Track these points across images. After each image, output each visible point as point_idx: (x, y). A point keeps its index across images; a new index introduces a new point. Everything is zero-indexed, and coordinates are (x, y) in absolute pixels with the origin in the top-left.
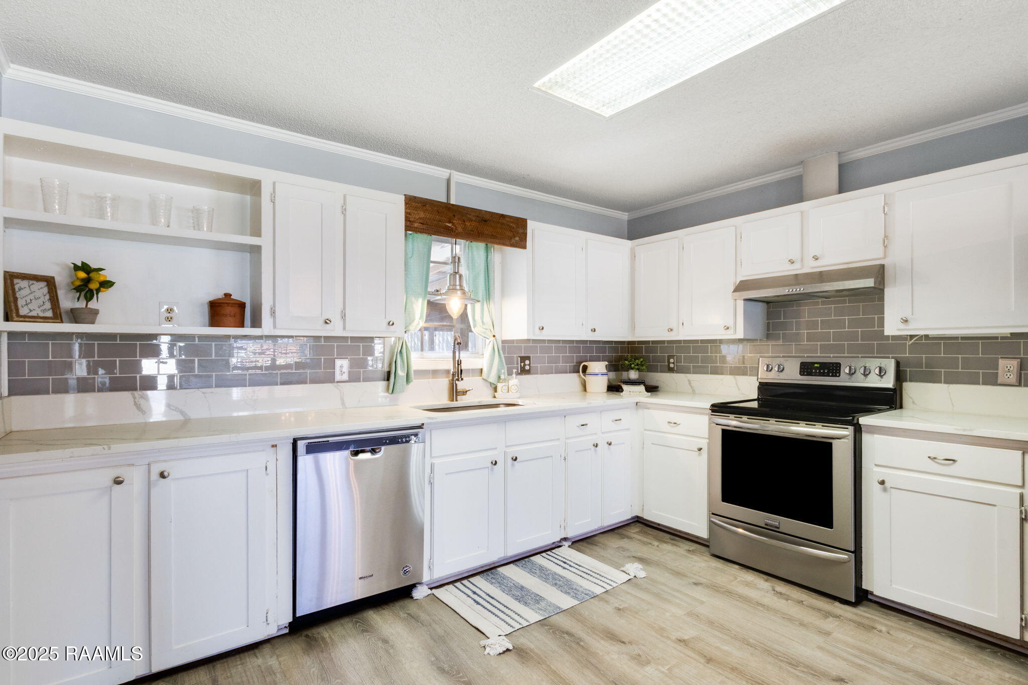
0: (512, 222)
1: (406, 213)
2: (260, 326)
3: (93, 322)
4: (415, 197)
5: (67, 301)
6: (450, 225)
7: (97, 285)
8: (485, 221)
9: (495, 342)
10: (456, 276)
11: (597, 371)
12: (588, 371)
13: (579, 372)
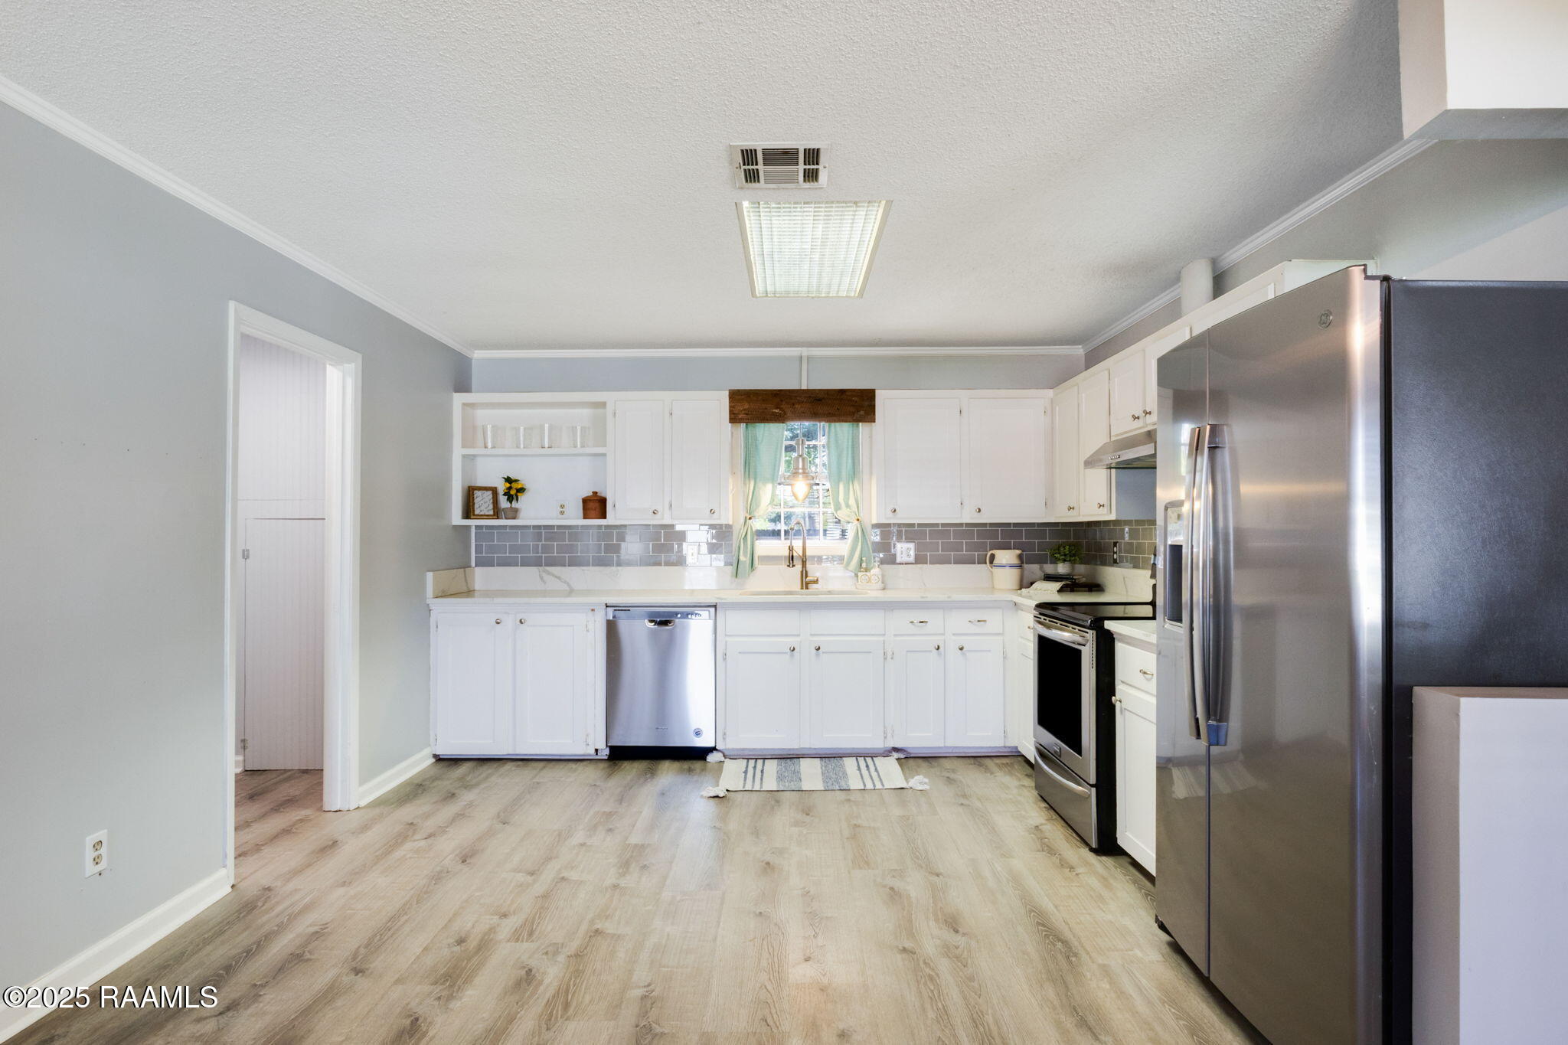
0: (855, 396)
1: (730, 407)
2: (605, 518)
3: (514, 518)
4: (739, 391)
5: (504, 503)
6: (777, 411)
7: (515, 491)
8: (820, 400)
9: (859, 526)
10: (798, 460)
11: (1004, 562)
12: (996, 562)
13: (986, 563)
